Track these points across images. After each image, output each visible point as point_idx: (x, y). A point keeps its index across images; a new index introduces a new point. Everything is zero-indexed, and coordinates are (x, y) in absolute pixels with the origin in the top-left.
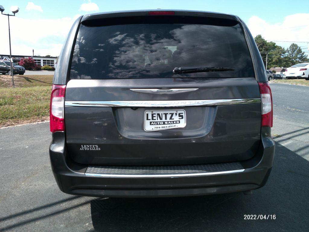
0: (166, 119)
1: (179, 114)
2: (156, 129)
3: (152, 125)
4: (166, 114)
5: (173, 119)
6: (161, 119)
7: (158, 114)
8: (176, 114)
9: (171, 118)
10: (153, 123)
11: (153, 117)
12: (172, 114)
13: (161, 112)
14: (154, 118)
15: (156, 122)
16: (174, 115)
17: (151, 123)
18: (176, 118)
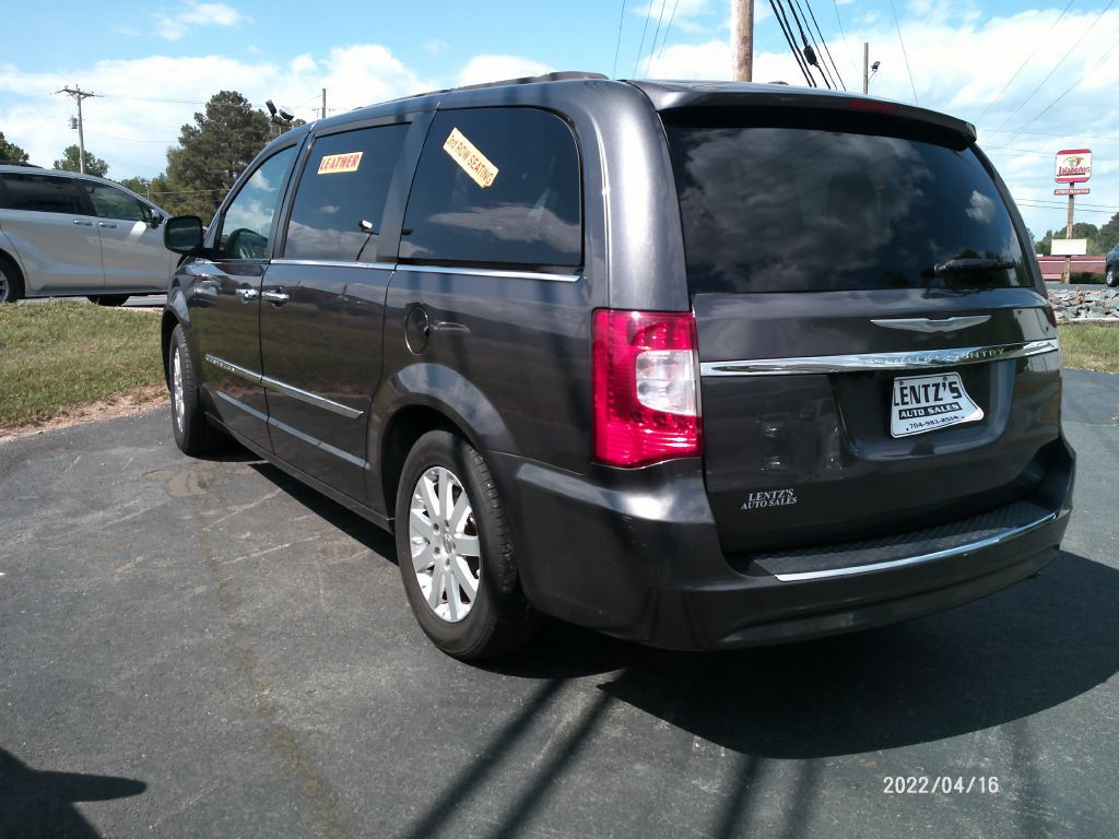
0: (927, 401)
1: (950, 384)
2: (914, 429)
3: (904, 418)
4: (926, 387)
5: (941, 399)
6: (918, 401)
7: (913, 388)
8: (944, 385)
9: (936, 399)
10: (903, 414)
11: (903, 396)
12: (937, 386)
13: (917, 382)
14: (906, 400)
15: (909, 410)
16: (941, 388)
17: (900, 411)
18: (947, 396)
